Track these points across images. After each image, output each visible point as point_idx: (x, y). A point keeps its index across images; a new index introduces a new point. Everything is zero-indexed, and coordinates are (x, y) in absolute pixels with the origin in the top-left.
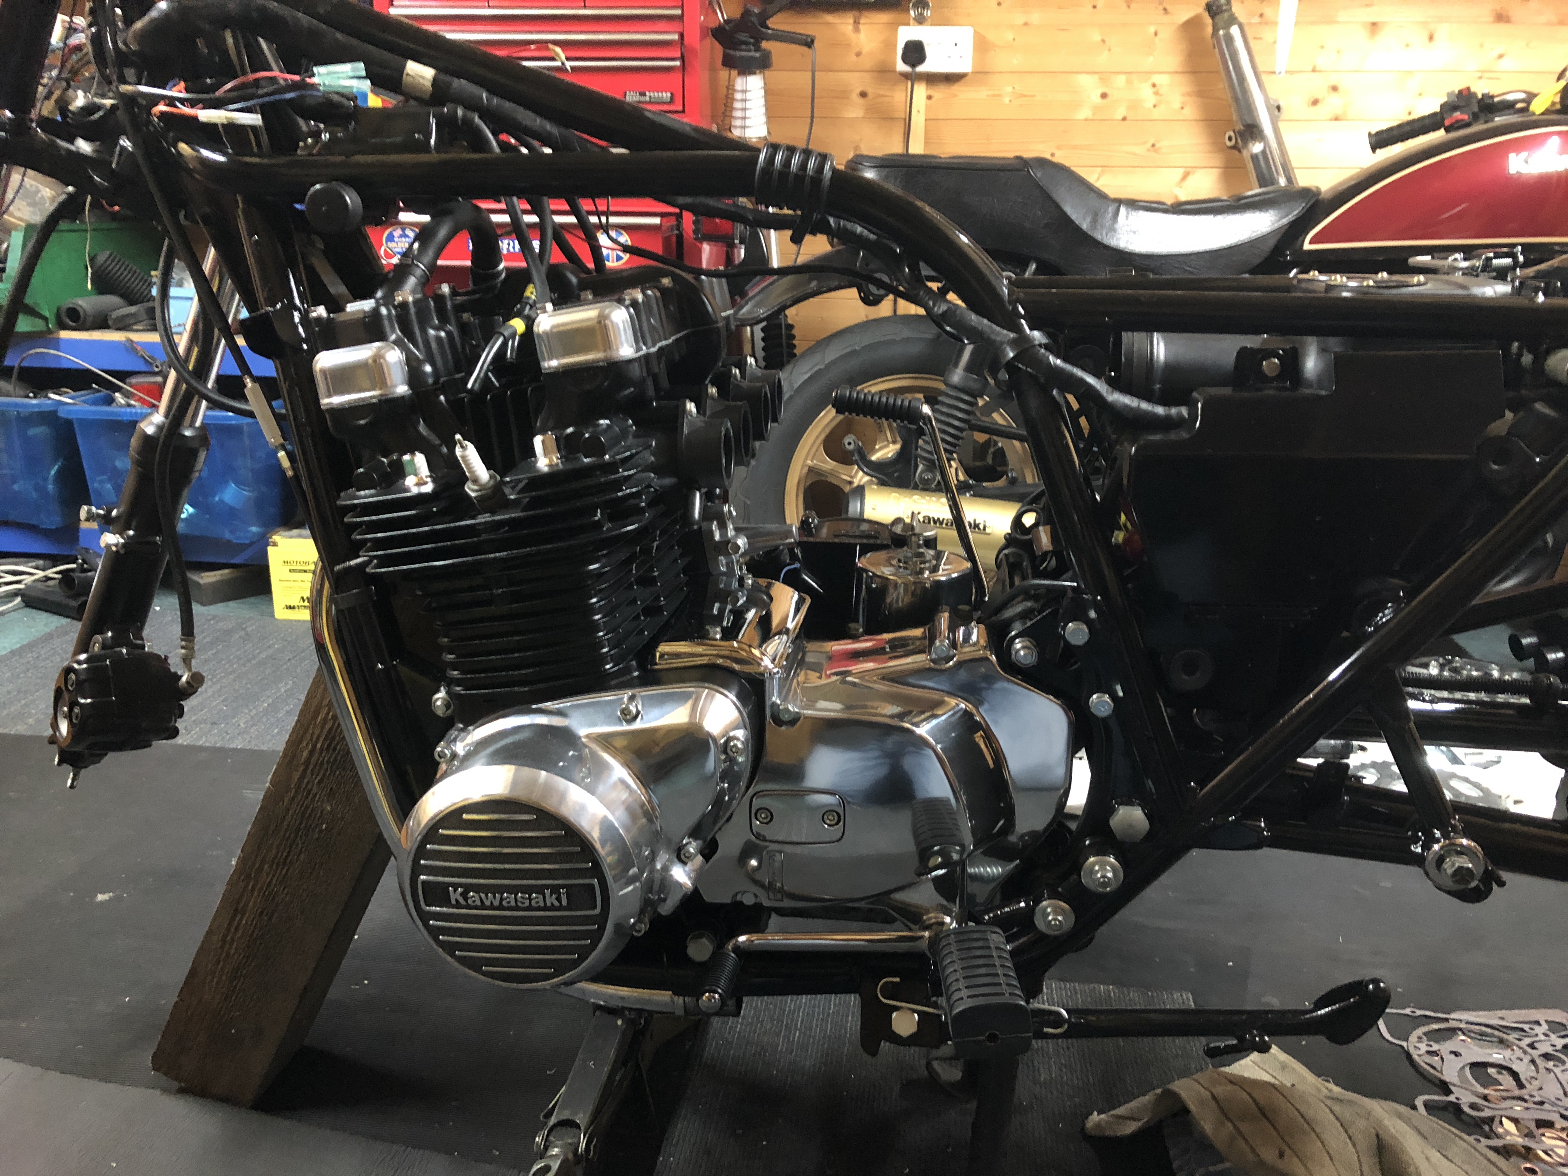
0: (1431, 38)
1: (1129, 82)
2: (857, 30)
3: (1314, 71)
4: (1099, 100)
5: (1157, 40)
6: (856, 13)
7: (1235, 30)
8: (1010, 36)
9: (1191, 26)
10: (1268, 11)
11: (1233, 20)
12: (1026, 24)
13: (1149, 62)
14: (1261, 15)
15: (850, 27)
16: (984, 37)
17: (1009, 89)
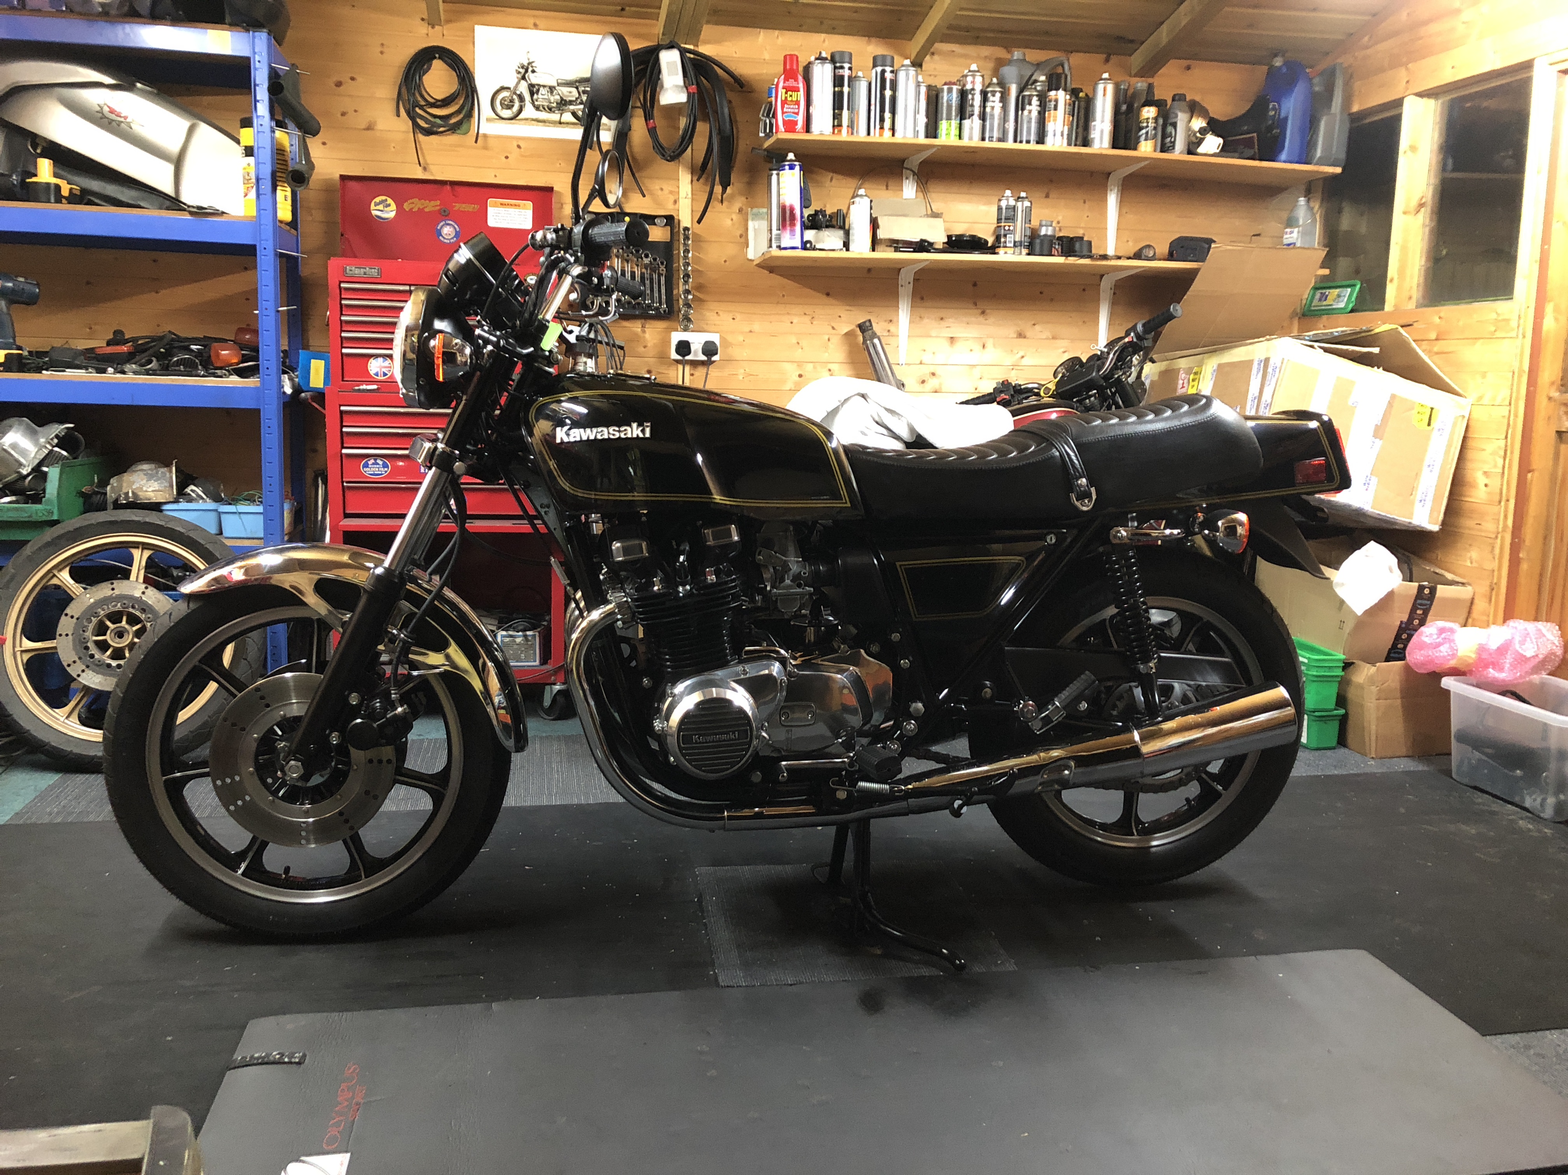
0: (984, 346)
1: (815, 367)
2: (644, 332)
3: (921, 363)
4: (798, 379)
5: (830, 343)
6: (643, 321)
7: (876, 341)
8: (741, 338)
9: (849, 335)
10: (892, 328)
11: (874, 335)
12: (751, 331)
13: (825, 356)
14: (889, 331)
15: (639, 330)
16: (725, 338)
17: (742, 371)
